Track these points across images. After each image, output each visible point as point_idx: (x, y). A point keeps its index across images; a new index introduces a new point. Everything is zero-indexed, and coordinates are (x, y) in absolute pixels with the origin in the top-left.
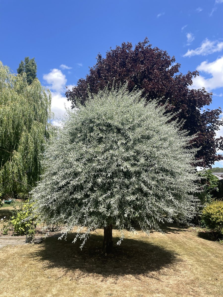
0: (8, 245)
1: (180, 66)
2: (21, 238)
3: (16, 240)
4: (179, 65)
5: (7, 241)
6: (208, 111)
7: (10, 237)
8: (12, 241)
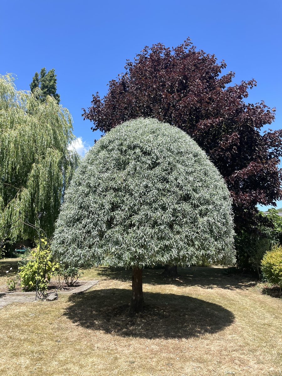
0: (13, 303)
1: (234, 76)
2: (30, 294)
3: (25, 296)
4: (233, 73)
5: (14, 298)
6: (269, 131)
7: (17, 293)
8: (19, 297)
